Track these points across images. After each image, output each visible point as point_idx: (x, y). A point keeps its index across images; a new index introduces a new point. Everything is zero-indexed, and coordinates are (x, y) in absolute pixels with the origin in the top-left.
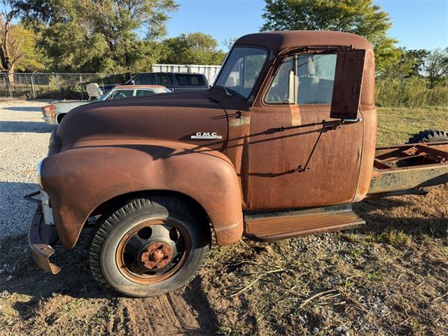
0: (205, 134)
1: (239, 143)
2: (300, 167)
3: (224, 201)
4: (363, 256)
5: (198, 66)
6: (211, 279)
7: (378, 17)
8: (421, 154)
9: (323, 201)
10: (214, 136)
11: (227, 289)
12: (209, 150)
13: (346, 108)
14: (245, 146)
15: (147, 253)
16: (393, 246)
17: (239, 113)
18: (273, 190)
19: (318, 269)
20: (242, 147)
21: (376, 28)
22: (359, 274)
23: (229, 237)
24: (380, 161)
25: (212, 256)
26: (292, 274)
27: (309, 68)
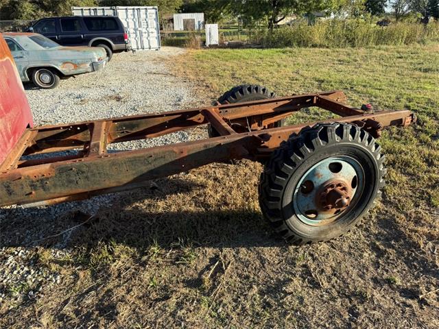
5: (125, 7)
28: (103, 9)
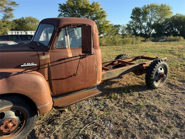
0: (28, 64)
1: (45, 67)
2: (74, 74)
3: (41, 94)
4: (103, 105)
5: (31, 31)
6: (40, 130)
7: (103, 12)
8: (120, 63)
9: (85, 86)
10: (33, 64)
11: (47, 133)
12: (31, 71)
13: (87, 49)
14: (49, 67)
15: (4, 126)
16: (113, 99)
17: (44, 53)
18: (64, 85)
19: (86, 114)
20: (47, 68)
21: (102, 16)
22: (102, 113)
23: (45, 110)
24: (105, 68)
25: (40, 119)
26: (76, 119)
27: (75, 33)
28: (21, 32)
